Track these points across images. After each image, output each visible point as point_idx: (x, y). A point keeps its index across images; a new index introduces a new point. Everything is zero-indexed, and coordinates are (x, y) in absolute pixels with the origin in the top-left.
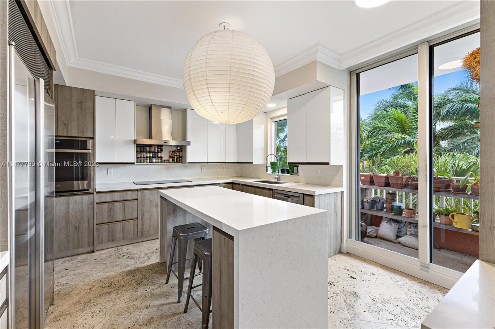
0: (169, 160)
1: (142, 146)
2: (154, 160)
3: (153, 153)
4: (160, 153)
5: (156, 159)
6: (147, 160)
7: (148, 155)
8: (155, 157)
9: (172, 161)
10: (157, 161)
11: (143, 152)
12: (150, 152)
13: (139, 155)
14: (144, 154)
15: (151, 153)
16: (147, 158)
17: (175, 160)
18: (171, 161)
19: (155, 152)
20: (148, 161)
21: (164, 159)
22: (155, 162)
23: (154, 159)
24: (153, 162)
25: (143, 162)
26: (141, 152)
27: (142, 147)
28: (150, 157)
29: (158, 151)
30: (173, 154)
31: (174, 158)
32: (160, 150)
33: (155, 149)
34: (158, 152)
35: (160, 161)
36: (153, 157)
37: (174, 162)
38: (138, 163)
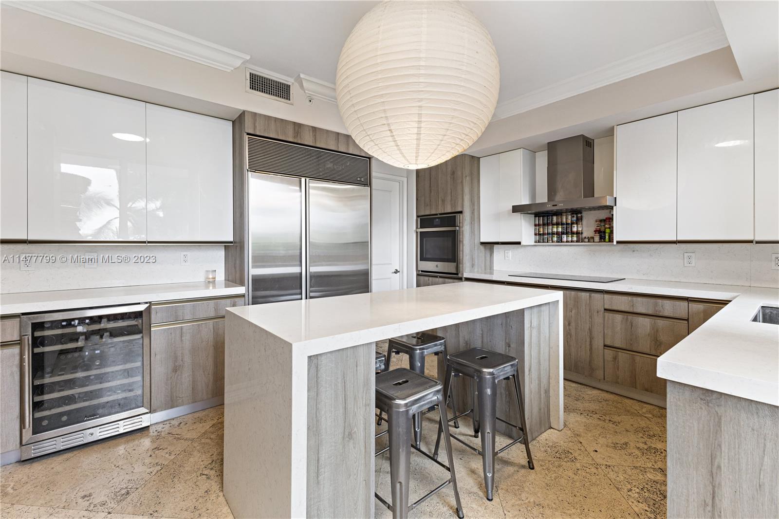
0: (593, 238)
1: (546, 215)
2: (565, 238)
3: (563, 226)
4: (575, 225)
5: (569, 236)
6: (553, 238)
7: (555, 230)
8: (567, 233)
9: (601, 238)
10: (570, 239)
11: (548, 224)
12: (557, 224)
13: (542, 230)
14: (550, 229)
15: (560, 226)
16: (554, 234)
17: (607, 237)
18: (597, 239)
19: (567, 224)
20: (555, 239)
21: (584, 235)
22: (567, 242)
23: (565, 236)
24: (564, 242)
25: (547, 242)
26: (544, 225)
27: (546, 218)
28: (557, 233)
29: (571, 220)
30: (603, 224)
31: (605, 232)
32: (575, 219)
33: (566, 219)
34: (572, 223)
35: (575, 239)
36: (563, 233)
37: (605, 241)
38: (541, 242)
